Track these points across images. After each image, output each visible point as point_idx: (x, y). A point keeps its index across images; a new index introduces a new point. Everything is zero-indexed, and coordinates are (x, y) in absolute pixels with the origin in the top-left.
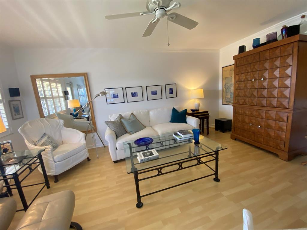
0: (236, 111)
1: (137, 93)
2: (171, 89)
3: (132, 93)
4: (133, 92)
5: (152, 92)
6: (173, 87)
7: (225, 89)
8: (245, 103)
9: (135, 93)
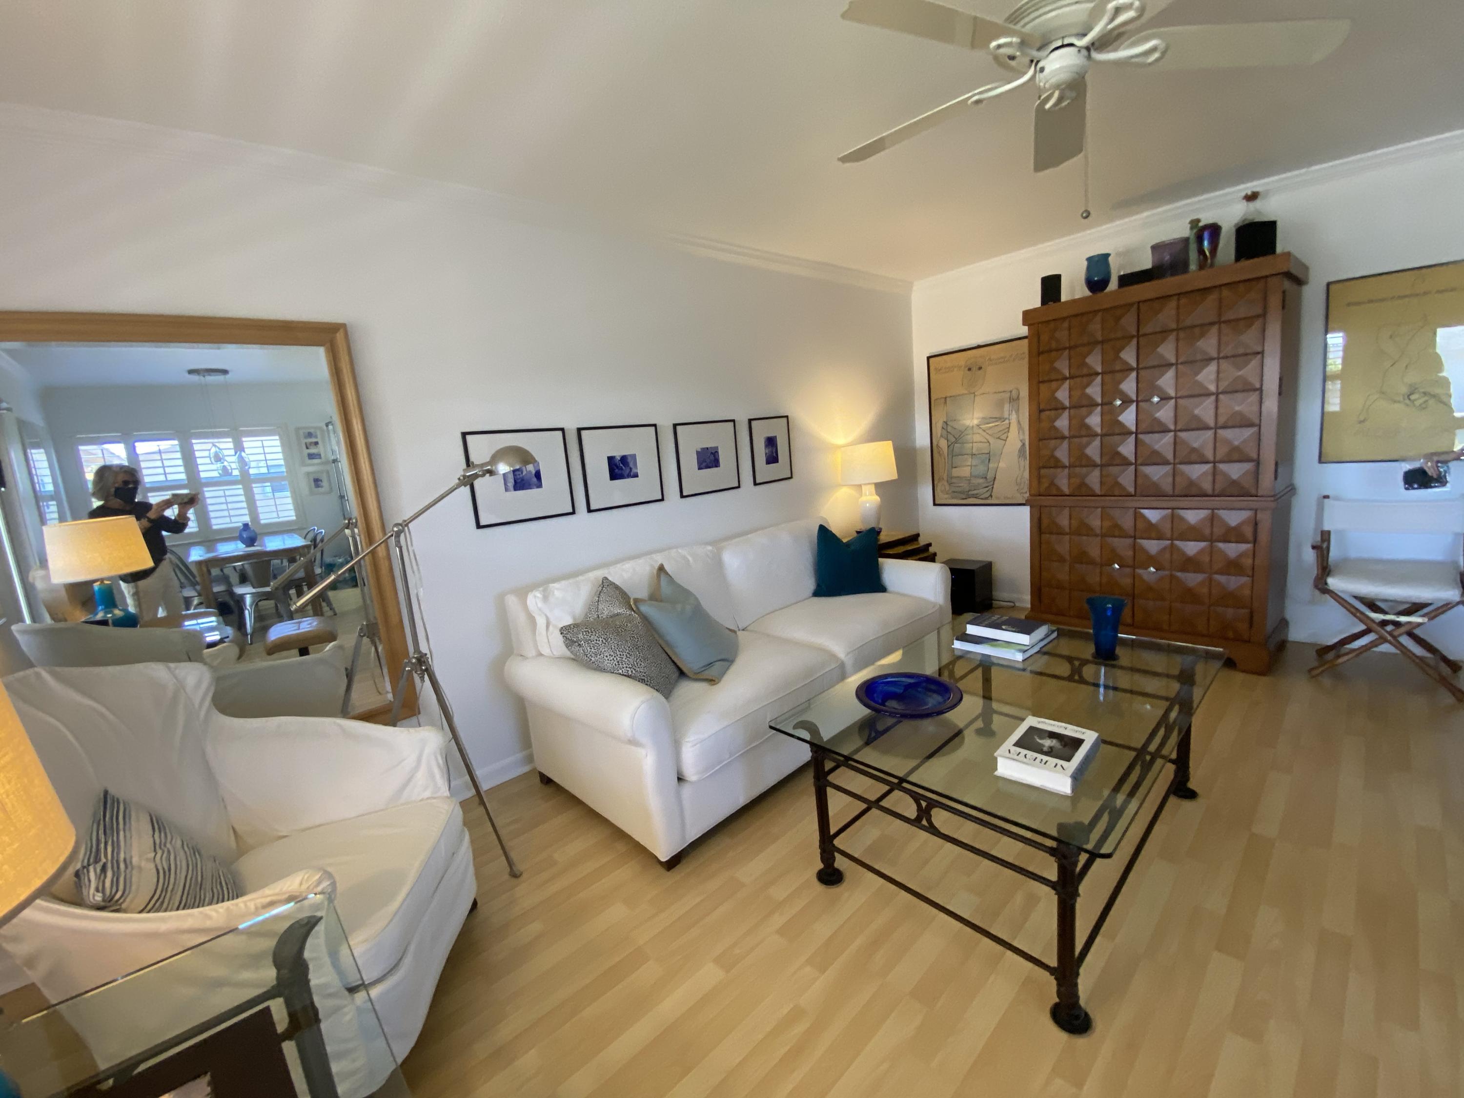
0: (1045, 522)
1: (634, 456)
2: (771, 442)
3: (611, 459)
4: (618, 454)
5: (698, 453)
6: (776, 429)
7: (943, 444)
8: (1082, 491)
9: (624, 459)
